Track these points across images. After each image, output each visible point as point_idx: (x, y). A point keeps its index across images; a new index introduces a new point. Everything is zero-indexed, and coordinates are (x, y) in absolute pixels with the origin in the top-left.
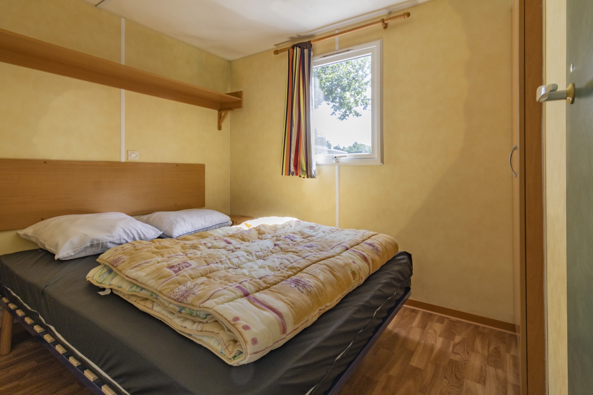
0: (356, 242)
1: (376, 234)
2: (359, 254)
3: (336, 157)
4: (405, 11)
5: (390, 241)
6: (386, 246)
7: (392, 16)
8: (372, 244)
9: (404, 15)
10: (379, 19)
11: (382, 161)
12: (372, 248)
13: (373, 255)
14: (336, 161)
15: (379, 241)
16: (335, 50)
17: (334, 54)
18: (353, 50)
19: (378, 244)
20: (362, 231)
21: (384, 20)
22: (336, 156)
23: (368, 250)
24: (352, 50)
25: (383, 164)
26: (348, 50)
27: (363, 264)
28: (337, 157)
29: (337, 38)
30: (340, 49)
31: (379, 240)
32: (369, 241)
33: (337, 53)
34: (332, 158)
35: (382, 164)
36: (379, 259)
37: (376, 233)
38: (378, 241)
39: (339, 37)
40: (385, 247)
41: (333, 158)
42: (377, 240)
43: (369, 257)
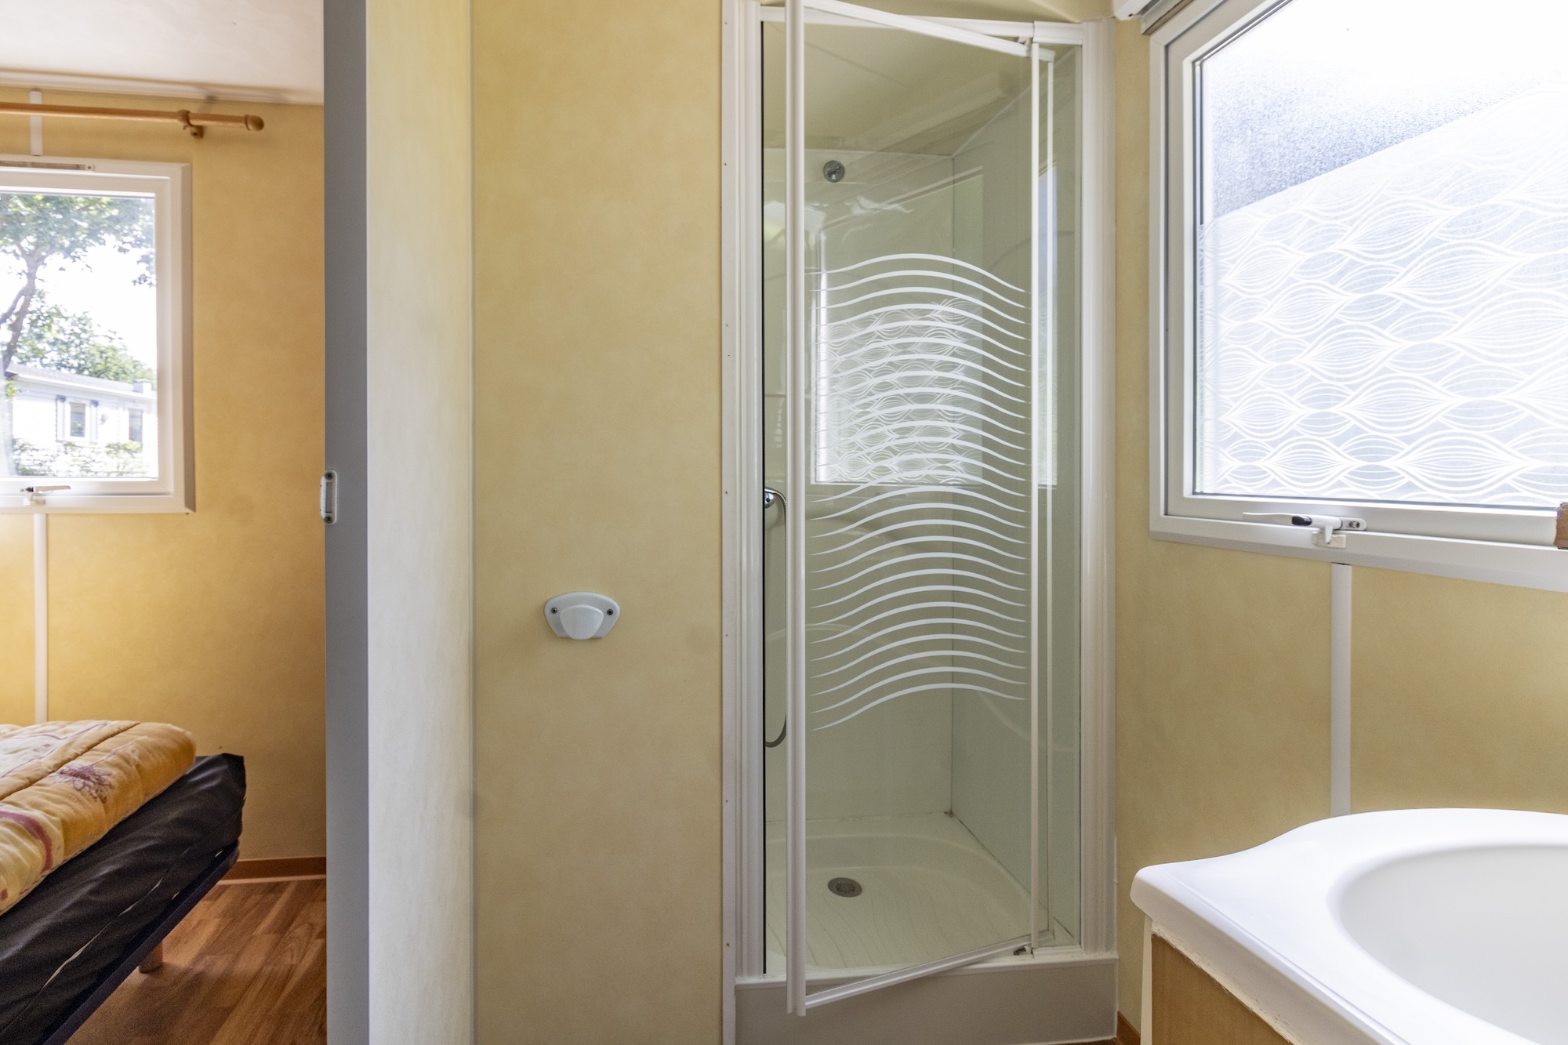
0: (23, 779)
1: (122, 728)
2: (12, 821)
3: (30, 490)
4: (253, 112)
5: (165, 742)
6: (140, 762)
7: (216, 110)
8: (87, 768)
9: (246, 120)
10: (175, 109)
11: (191, 502)
12: (79, 782)
13: (73, 808)
14: (32, 500)
15: (119, 754)
16: (28, 152)
17: (24, 165)
18: (94, 170)
19: (111, 764)
20: (77, 727)
21: (190, 115)
22: (31, 486)
23: (55, 796)
24: (89, 168)
25: (194, 509)
26: (77, 167)
27: (19, 855)
28: (34, 490)
29: (36, 117)
30: (46, 153)
31: (120, 751)
32: (77, 764)
33: (34, 165)
34: (18, 491)
35: (188, 511)
36: (103, 810)
37: (127, 723)
38: (114, 754)
39: (43, 117)
40: (138, 766)
41: (23, 490)
42: (114, 750)
43: (54, 818)
